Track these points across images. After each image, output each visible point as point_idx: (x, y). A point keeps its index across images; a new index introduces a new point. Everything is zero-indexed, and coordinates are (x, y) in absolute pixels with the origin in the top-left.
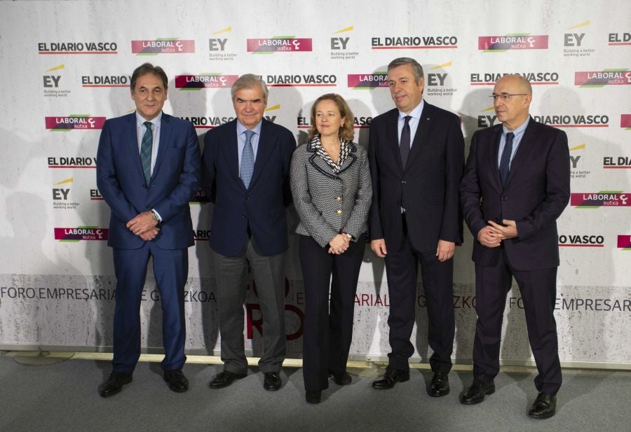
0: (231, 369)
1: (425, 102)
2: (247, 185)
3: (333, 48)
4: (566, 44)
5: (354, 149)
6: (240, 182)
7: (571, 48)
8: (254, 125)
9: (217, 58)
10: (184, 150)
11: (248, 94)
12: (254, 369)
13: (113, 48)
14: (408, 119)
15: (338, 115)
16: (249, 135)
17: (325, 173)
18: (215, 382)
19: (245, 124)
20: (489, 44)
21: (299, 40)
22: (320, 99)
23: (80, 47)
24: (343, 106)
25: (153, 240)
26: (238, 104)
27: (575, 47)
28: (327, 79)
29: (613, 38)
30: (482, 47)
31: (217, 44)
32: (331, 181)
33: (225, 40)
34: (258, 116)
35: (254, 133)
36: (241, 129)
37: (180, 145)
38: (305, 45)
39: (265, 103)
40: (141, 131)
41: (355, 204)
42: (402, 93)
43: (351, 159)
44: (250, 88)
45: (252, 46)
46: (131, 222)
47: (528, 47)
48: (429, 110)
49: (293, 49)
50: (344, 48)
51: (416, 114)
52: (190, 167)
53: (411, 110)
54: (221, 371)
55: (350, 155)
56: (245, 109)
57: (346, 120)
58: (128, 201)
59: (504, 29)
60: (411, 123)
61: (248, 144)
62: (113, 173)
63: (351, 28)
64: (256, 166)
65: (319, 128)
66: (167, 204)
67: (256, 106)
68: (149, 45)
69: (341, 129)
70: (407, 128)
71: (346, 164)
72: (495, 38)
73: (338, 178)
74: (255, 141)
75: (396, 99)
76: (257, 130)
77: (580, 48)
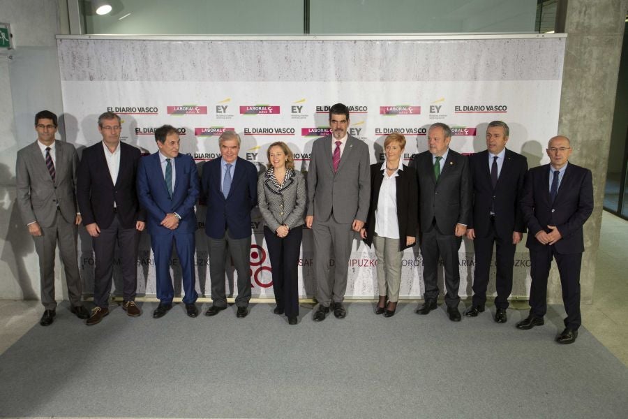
0: (218, 304)
1: (506, 149)
2: (226, 196)
3: (293, 112)
4: (431, 112)
5: (294, 175)
6: (222, 195)
7: (434, 114)
8: (233, 161)
9: (221, 117)
10: (189, 174)
11: (230, 143)
12: (231, 304)
13: (155, 111)
14: (496, 158)
15: (283, 154)
16: (229, 166)
17: (272, 191)
18: (207, 312)
19: (226, 161)
20: (386, 111)
21: (272, 107)
22: (272, 146)
23: (134, 110)
24: (285, 149)
25: (176, 229)
26: (223, 149)
27: (436, 114)
28: (289, 131)
29: (457, 109)
30: (382, 113)
31: (220, 109)
32: (277, 196)
33: (226, 107)
34: (235, 156)
35: (232, 166)
36: (223, 163)
37: (188, 171)
38: (276, 110)
39: (239, 148)
40: (164, 165)
41: (295, 208)
42: (493, 143)
43: (290, 181)
44: (230, 140)
45: (243, 110)
46: (163, 222)
47: (409, 113)
48: (509, 154)
49: (268, 113)
50: (300, 112)
51: (501, 155)
52: (193, 184)
53: (497, 153)
54: (212, 306)
55: (290, 179)
56: (227, 152)
57: (289, 157)
58: (159, 207)
59: (394, 102)
60: (497, 161)
61: (228, 171)
62: (148, 191)
63: (304, 100)
64: (233, 184)
65: (272, 163)
66: (182, 209)
67: (234, 151)
68: (178, 109)
69: (286, 162)
70: (495, 165)
71: (286, 185)
72: (389, 107)
73: (280, 194)
74: (232, 170)
75: (490, 145)
76: (234, 164)
77: (438, 114)
